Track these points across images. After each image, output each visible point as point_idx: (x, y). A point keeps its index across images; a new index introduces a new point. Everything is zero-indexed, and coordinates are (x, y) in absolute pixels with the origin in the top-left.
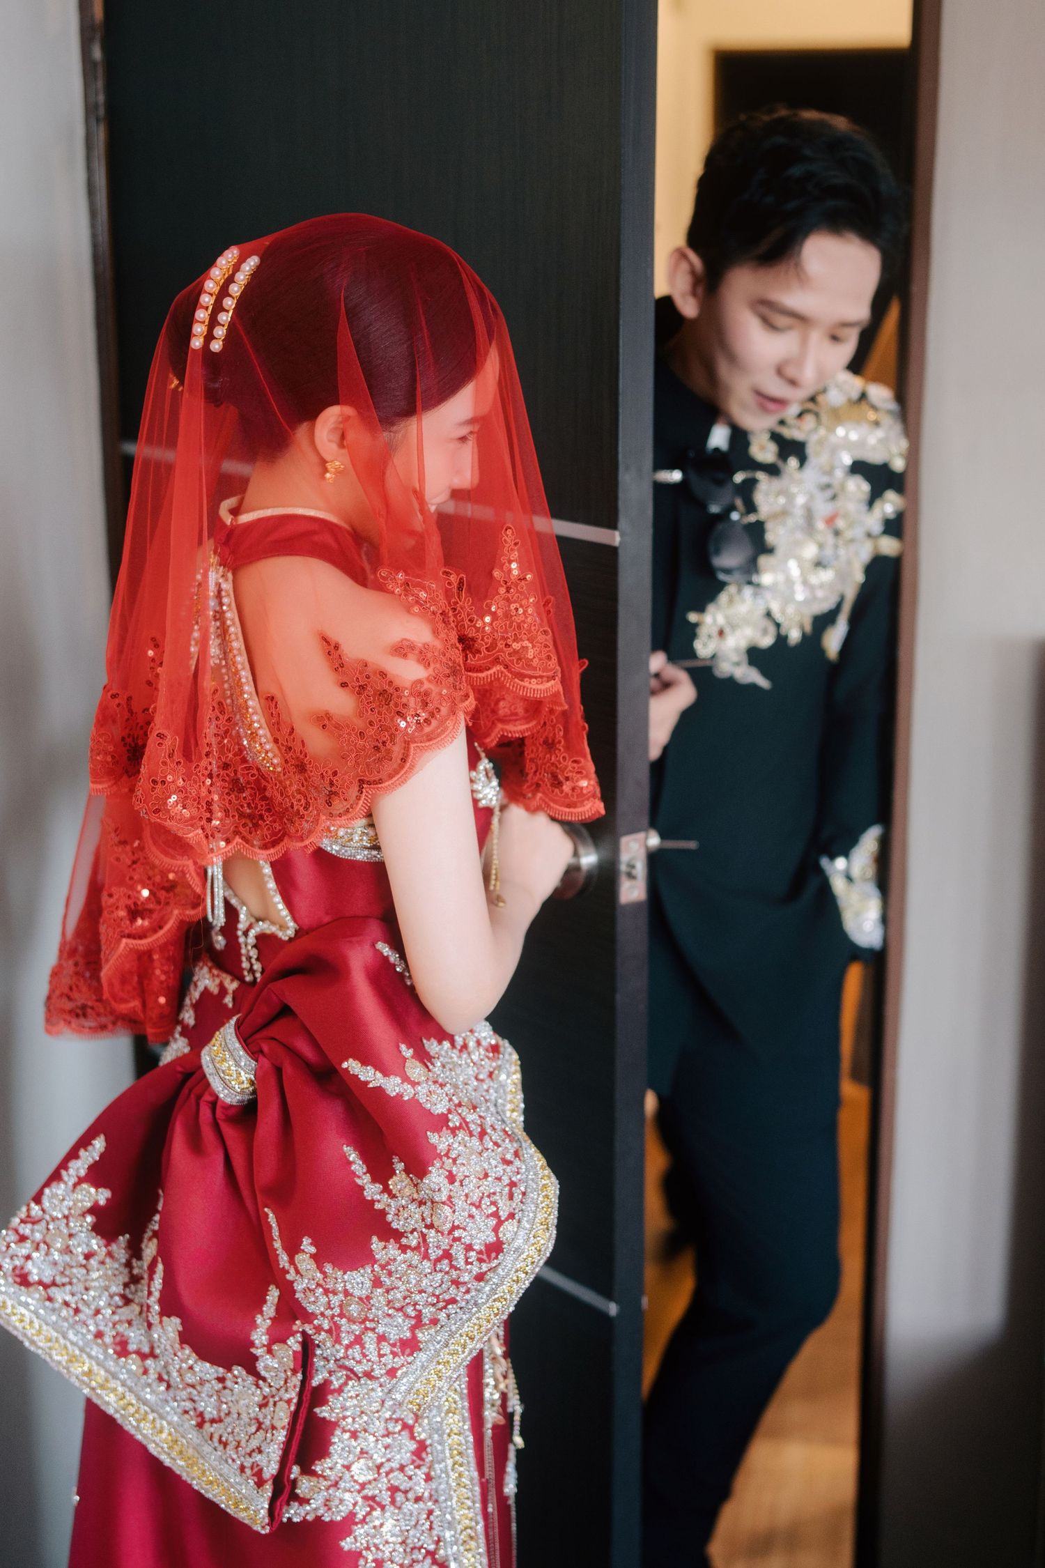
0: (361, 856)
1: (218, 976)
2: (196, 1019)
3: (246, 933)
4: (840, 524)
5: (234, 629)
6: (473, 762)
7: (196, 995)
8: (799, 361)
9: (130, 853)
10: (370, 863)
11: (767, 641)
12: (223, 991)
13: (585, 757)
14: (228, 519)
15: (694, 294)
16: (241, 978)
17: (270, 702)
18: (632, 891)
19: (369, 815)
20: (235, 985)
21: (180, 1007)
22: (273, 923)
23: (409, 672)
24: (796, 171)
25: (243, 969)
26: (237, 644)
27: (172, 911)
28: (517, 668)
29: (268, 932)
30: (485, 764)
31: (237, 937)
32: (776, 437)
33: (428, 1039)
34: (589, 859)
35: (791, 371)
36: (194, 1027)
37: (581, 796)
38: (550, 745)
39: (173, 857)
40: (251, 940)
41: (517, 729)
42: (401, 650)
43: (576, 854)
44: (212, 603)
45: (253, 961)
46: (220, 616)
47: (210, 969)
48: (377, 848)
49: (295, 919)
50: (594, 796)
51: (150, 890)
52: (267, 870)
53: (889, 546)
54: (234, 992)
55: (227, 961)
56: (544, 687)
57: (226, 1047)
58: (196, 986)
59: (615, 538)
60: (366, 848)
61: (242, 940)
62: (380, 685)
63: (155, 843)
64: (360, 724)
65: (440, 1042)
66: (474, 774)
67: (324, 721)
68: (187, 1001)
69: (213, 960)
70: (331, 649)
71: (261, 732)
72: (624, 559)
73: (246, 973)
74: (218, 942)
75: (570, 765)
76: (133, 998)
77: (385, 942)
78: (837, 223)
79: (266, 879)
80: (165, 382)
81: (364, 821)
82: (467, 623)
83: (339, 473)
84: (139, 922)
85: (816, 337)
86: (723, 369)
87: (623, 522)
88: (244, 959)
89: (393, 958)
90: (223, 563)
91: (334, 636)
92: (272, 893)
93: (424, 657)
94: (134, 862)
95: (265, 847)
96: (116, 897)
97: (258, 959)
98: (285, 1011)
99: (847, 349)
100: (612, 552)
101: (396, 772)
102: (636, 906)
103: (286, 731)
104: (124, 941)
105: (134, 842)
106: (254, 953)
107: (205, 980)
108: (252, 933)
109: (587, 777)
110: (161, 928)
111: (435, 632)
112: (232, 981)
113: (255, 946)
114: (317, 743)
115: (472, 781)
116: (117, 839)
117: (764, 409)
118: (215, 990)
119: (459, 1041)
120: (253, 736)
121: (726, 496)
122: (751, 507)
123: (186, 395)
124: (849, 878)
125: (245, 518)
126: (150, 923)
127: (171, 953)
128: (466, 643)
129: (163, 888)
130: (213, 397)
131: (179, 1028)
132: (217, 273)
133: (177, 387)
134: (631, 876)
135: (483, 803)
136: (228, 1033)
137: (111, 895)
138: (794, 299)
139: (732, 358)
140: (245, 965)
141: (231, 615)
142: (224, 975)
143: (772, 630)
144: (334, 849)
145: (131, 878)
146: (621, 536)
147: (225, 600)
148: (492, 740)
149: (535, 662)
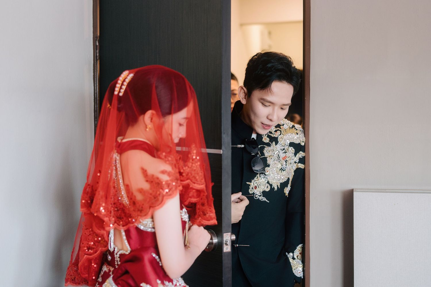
0: (149, 230)
1: (108, 267)
2: (102, 280)
3: (117, 254)
4: (287, 159)
5: (119, 169)
6: (182, 208)
7: (102, 273)
8: (272, 114)
9: (89, 232)
10: (151, 232)
11: (268, 190)
12: (110, 271)
13: (212, 207)
14: (120, 141)
15: (245, 98)
16: (115, 267)
17: (127, 187)
18: (227, 249)
19: (152, 218)
20: (113, 269)
21: (98, 277)
22: (124, 250)
23: (165, 178)
24: (269, 65)
25: (115, 264)
26: (120, 173)
27: (99, 249)
28: (194, 181)
29: (123, 253)
30: (184, 210)
31: (114, 255)
32: (269, 136)
33: (166, 281)
34: (215, 240)
35: (270, 117)
36: (101, 282)
37: (212, 219)
38: (203, 205)
39: (100, 230)
40: (118, 256)
41: (194, 200)
42: (163, 172)
43: (211, 239)
44: (114, 162)
45: (118, 262)
46: (116, 166)
47: (107, 266)
48: (154, 228)
49: (130, 247)
50: (214, 218)
51: (94, 243)
52: (124, 234)
53: (301, 166)
54: (113, 271)
55: (111, 263)
56: (201, 186)
57: (110, 283)
58: (102, 271)
59: (221, 152)
60: (150, 228)
61: (115, 256)
62: (157, 181)
63: (96, 226)
64: (151, 191)
65: (169, 282)
66: (181, 211)
67: (141, 191)
68: (100, 276)
69: (107, 263)
70: (144, 172)
71: (124, 195)
72: (224, 158)
73: (116, 265)
74: (109, 258)
75: (208, 209)
76: (87, 274)
77: (154, 253)
78: (280, 78)
79: (123, 236)
80: (107, 105)
81: (151, 220)
82: (181, 168)
83: (150, 129)
84: (90, 251)
85: (277, 108)
86: (253, 117)
87: (223, 147)
88: (116, 261)
89: (157, 257)
90: (117, 152)
91: (145, 168)
92: (124, 240)
93: (169, 174)
94: (90, 235)
95: (123, 226)
96: (84, 244)
97: (120, 261)
98: (127, 272)
99: (286, 112)
100: (220, 155)
101: (160, 204)
102: (228, 253)
103: (131, 194)
104: (86, 256)
105: (90, 229)
106: (118, 259)
107: (105, 269)
108: (118, 254)
109: (213, 213)
110: (96, 253)
111: (173, 168)
112: (112, 268)
113: (119, 257)
114: (139, 197)
115: (181, 213)
116: (85, 228)
117: (264, 128)
118: (107, 271)
119: (174, 283)
120: (122, 197)
121: (256, 150)
122: (263, 154)
123: (112, 109)
124: (294, 258)
125: (124, 141)
126: (93, 251)
127: (97, 262)
128: (181, 174)
129: (97, 242)
130: (119, 110)
131: (97, 283)
132: (121, 78)
133: (109, 107)
134: (227, 244)
135: (184, 220)
136: (110, 280)
137: (83, 244)
138: (269, 98)
139: (255, 114)
140: (116, 263)
141: (118, 165)
142: (110, 267)
143: (269, 187)
144: (142, 228)
145: (89, 239)
146: (223, 151)
147: (117, 161)
148: (187, 203)
149: (198, 180)
